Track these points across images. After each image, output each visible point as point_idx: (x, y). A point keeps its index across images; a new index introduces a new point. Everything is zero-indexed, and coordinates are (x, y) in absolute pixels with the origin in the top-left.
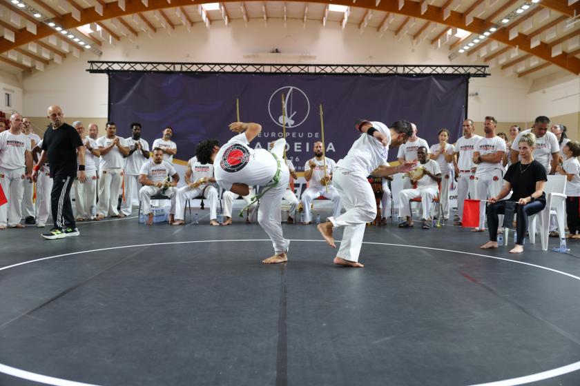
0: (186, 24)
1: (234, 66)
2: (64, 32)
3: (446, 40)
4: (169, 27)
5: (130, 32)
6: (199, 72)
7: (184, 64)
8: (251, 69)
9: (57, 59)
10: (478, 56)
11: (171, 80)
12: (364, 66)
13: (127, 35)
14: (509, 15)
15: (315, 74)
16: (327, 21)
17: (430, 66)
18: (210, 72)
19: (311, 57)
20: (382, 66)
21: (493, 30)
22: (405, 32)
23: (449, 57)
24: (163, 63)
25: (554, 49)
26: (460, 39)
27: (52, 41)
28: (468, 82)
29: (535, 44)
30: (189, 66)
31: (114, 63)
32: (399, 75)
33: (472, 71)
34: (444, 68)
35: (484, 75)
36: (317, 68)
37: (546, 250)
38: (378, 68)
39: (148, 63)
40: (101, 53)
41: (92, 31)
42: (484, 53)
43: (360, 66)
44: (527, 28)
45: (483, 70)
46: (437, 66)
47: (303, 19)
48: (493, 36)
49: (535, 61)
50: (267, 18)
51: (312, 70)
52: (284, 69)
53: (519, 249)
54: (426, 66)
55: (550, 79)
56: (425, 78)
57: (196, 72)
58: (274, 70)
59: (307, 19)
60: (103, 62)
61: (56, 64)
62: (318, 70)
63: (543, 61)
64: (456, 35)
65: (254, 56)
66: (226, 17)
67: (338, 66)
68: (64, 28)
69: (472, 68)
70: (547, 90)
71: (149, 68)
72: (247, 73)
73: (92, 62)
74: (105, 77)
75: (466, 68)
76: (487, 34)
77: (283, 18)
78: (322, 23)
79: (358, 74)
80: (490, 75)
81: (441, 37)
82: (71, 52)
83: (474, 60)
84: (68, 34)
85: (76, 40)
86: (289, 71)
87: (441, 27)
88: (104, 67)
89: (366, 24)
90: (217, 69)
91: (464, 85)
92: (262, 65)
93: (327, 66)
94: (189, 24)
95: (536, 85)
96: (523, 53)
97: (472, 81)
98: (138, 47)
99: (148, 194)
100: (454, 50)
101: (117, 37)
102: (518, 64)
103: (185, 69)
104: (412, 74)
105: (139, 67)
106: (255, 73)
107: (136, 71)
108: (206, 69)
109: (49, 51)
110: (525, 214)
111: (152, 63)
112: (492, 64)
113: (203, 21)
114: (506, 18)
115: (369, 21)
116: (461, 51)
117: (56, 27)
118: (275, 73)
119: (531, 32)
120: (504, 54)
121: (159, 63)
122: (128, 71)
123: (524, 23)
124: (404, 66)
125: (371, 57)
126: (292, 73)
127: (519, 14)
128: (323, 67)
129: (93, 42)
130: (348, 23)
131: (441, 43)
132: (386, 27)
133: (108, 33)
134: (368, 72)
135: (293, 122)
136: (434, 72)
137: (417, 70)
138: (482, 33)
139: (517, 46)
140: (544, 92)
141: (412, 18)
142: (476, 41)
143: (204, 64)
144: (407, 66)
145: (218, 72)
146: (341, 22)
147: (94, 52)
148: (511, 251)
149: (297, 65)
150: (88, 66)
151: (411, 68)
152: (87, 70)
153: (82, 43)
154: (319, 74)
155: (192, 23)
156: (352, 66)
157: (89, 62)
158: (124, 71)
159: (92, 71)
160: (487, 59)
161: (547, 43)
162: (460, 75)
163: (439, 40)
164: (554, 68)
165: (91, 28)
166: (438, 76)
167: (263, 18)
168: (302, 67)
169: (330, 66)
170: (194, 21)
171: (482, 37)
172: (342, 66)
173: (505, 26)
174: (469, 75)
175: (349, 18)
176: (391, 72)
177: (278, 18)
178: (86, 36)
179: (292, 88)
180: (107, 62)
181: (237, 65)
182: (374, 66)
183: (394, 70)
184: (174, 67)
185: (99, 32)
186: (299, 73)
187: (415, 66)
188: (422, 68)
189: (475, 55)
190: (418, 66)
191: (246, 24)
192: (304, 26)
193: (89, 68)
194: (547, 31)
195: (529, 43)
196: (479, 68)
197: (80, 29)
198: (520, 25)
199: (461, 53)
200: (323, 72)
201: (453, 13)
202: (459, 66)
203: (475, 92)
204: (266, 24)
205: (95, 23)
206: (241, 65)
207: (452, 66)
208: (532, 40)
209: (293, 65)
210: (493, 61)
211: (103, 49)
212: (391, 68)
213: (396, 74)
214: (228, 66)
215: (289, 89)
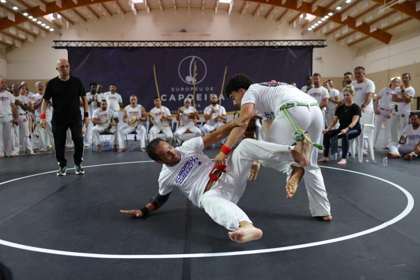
1: (154, 43)
2: (35, 20)
3: (299, 21)
4: (109, 15)
5: (81, 19)
6: (130, 47)
7: (120, 42)
8: (166, 45)
9: (30, 39)
10: (321, 32)
11: (111, 53)
12: (243, 41)
13: (80, 21)
14: (341, 4)
15: (210, 47)
16: (218, 9)
17: (287, 41)
18: (138, 47)
19: (207, 35)
20: (255, 41)
21: (331, 14)
22: (271, 16)
23: (302, 34)
24: (106, 42)
25: (371, 27)
26: (308, 21)
27: (26, 26)
28: (312, 51)
29: (359, 23)
30: (123, 43)
31: (71, 41)
32: (266, 47)
34: (296, 42)
35: (323, 46)
36: (211, 43)
37: (361, 161)
38: (252, 42)
39: (95, 42)
40: (61, 34)
41: (54, 19)
42: (325, 30)
43: (240, 41)
44: (353, 13)
45: (322, 43)
46: (292, 41)
47: (201, 8)
48: (331, 19)
49: (359, 35)
50: (177, 8)
51: (207, 44)
52: (188, 44)
53: (344, 162)
54: (284, 41)
55: (370, 47)
56: (284, 49)
57: (128, 47)
58: (181, 45)
59: (204, 8)
60: (64, 41)
61: (29, 42)
62: (212, 44)
63: (364, 35)
64: (306, 18)
65: (168, 35)
66: (148, 8)
67: (225, 41)
68: (34, 17)
69: (315, 42)
70: (367, 55)
71: (96, 45)
72: (163, 47)
73: (56, 42)
74: (65, 52)
75: (311, 42)
76: (327, 17)
77: (188, 8)
78: (215, 11)
79: (239, 47)
80: (326, 46)
81: (296, 20)
82: (40, 34)
83: (318, 36)
84: (37, 21)
85: (43, 25)
86: (192, 46)
87: (295, 12)
88: (64, 44)
89: (245, 11)
90: (142, 45)
91: (310, 53)
92: (173, 42)
93: (217, 41)
94: (122, 13)
95: (360, 52)
96: (351, 30)
97: (315, 50)
98: (87, 29)
99: (98, 131)
100: (305, 28)
101: (72, 23)
102: (348, 37)
103: (120, 45)
104: (275, 46)
105: (89, 45)
106: (169, 47)
107: (87, 47)
108: (135, 45)
109: (24, 33)
110: (348, 138)
111: (97, 42)
112: (330, 38)
113: (132, 11)
114: (339, 6)
115: (246, 9)
116: (310, 29)
117: (28, 16)
118: (183, 47)
119: (357, 15)
120: (339, 31)
121: (102, 42)
122: (81, 47)
123: (351, 9)
124: (270, 41)
125: (248, 34)
126: (194, 47)
127: (348, 4)
128: (215, 43)
129: (55, 26)
130: (232, 10)
131: (296, 24)
132: (258, 13)
133: (65, 20)
134: (245, 45)
136: (290, 45)
137: (279, 44)
138: (323, 17)
139: (347, 25)
140: (366, 56)
141: (276, 7)
142: (320, 22)
143: (133, 42)
144: (271, 41)
145: (144, 47)
146: (228, 10)
147: (56, 33)
148: (339, 163)
149: (198, 41)
150: (53, 44)
151: (274, 42)
152: (52, 47)
153: (47, 27)
154: (213, 47)
155: (125, 12)
156: (235, 41)
157: (54, 41)
158: (79, 47)
159: (56, 48)
160: (327, 34)
161: (367, 23)
162: (307, 47)
163: (295, 22)
164: (372, 40)
165: (54, 16)
166: (292, 47)
167: (174, 8)
168: (201, 43)
169: (220, 41)
170: (126, 10)
171: (323, 19)
172: (227, 41)
173: (339, 12)
174: (313, 47)
175: (233, 7)
176: (261, 45)
177: (184, 8)
178: (50, 22)
179: (194, 57)
180: (66, 41)
181: (157, 42)
182: (250, 41)
183: (263, 43)
184: (113, 44)
185: (59, 19)
186: (199, 47)
187: (277, 41)
188: (282, 42)
189: (319, 32)
190: (279, 41)
191: (162, 12)
192: (203, 13)
193: (54, 46)
194: (367, 15)
195: (354, 23)
196: (320, 42)
197: (46, 17)
198: (349, 11)
199: (309, 31)
200: (215, 46)
201: (303, 3)
202: (306, 41)
203: (319, 57)
204: (176, 12)
205: (56, 13)
206: (159, 42)
207: (302, 41)
208: (357, 21)
209: (195, 41)
210: (331, 35)
211: (62, 31)
212: (261, 42)
213: (264, 47)
214: (150, 43)
215: (192, 58)
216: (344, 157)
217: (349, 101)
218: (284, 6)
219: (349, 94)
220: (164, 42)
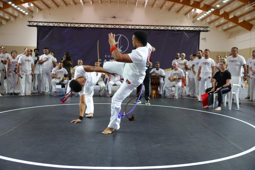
0: (73, 4)
1: (95, 25)
2: (16, 7)
3: (191, 14)
4: (65, 5)
5: (46, 7)
6: (79, 27)
7: (72, 23)
8: (102, 26)
9: (12, 19)
10: (206, 21)
11: (66, 31)
12: (153, 26)
13: (45, 8)
14: (220, 3)
15: (132, 29)
16: (138, 4)
17: (183, 27)
18: (84, 27)
19: (130, 20)
20: (161, 26)
21: (213, 10)
22: (173, 9)
23: (193, 22)
24: (63, 23)
25: (239, 19)
26: (198, 13)
27: (10, 10)
28: (199, 34)
29: (231, 16)
30: (74, 24)
31: (40, 22)
32: (169, 30)
33: (202, 29)
34: (189, 28)
35: (207, 31)
36: (132, 26)
37: (230, 109)
38: (160, 27)
39: (56, 23)
40: (33, 17)
41: (29, 6)
42: (208, 20)
43: (152, 26)
44: (228, 9)
45: (206, 29)
46: (186, 27)
47: (127, 3)
48: (213, 13)
49: (231, 24)
50: (110, 2)
51: (130, 27)
52: (117, 27)
53: (219, 109)
54: (181, 26)
55: (238, 33)
56: (181, 32)
57: (77, 27)
58: (113, 27)
59: (129, 3)
60: (35, 22)
61: (11, 21)
62: (133, 27)
63: (235, 24)
64: (196, 12)
65: (104, 20)
66: (91, 1)
67: (142, 25)
68: (16, 5)
69: (202, 28)
70: (236, 37)
71: (56, 25)
72: (101, 28)
73: (30, 22)
74: (36, 29)
75: (199, 28)
76: (210, 11)
77: (117, 2)
78: (135, 5)
79: (151, 30)
80: (209, 31)
81: (190, 12)
82: (19, 16)
83: (204, 24)
84: (17, 7)
85: (21, 10)
86: (120, 28)
87: (189, 8)
88: (35, 24)
89: (155, 6)
90: (87, 26)
91: (198, 35)
92: (107, 24)
93: (137, 25)
94: (74, 4)
95: (231, 35)
96: (226, 21)
97: (201, 33)
98: (50, 14)
99: (55, 82)
100: (195, 18)
101: (40, 9)
102: (224, 26)
103: (72, 26)
104: (175, 30)
105: (51, 25)
106: (104, 28)
107: (50, 26)
108: (82, 26)
109: (8, 15)
110: (222, 93)
111: (57, 23)
112: (212, 25)
113: (80, 3)
114: (218, 4)
115: (156, 4)
116: (198, 19)
117: (12, 4)
118: (113, 28)
119: (229, 11)
120: (217, 21)
121: (60, 23)
122: (46, 26)
123: (227, 7)
124: (171, 26)
125: (157, 21)
126: (121, 29)
127: (225, 3)
128: (135, 26)
129: (29, 11)
130: (147, 5)
131: (189, 15)
132: (164, 7)
133: (36, 7)
134: (155, 29)
135: (121, 51)
136: (185, 29)
137: (177, 28)
138: (207, 11)
139: (223, 17)
140: (235, 38)
141: (176, 4)
142: (205, 15)
143: (81, 24)
144: (173, 26)
145: (87, 27)
146: (144, 5)
147: (30, 16)
149: (123, 25)
150: (28, 23)
151: (175, 27)
152: (27, 25)
153: (24, 12)
154: (133, 29)
155: (76, 4)
156: (148, 26)
157: (28, 22)
158: (44, 26)
159: (30, 26)
160: (210, 23)
161: (237, 16)
162: (196, 31)
163: (188, 14)
164: (239, 27)
165: (28, 5)
166: (186, 31)
167: (108, 2)
168: (126, 26)
169: (138, 25)
170: (76, 2)
171: (207, 13)
172: (144, 26)
173: (218, 8)
174: (200, 31)
175: (148, 3)
176: (166, 29)
177: (115, 2)
178: (26, 9)
179: (121, 35)
180: (36, 22)
181: (96, 24)
182: (158, 26)
183: (167, 28)
184: (67, 25)
185: (32, 6)
186: (124, 29)
187: (176, 26)
188: (179, 27)
189: (204, 21)
190: (178, 26)
191: (100, 5)
192: (127, 6)
193: (28, 24)
194: (237, 11)
195: (228, 16)
196: (205, 28)
197: (23, 5)
198: (225, 8)
199: (198, 20)
200: (135, 28)
201: (195, 2)
202: (196, 27)
203: (204, 38)
204: (109, 5)
205: (30, 3)
206: (98, 24)
207: (193, 27)
208: (230, 15)
209: (122, 25)
210: (213, 24)
211: (34, 15)
212: (165, 27)
213: (168, 30)
214: (92, 25)
215: (119, 36)
216: (219, 106)
217: (223, 69)
218: (182, 3)
219: (223, 64)
220: (101, 24)
